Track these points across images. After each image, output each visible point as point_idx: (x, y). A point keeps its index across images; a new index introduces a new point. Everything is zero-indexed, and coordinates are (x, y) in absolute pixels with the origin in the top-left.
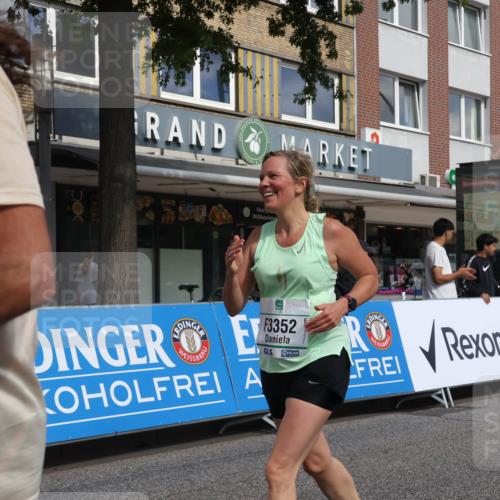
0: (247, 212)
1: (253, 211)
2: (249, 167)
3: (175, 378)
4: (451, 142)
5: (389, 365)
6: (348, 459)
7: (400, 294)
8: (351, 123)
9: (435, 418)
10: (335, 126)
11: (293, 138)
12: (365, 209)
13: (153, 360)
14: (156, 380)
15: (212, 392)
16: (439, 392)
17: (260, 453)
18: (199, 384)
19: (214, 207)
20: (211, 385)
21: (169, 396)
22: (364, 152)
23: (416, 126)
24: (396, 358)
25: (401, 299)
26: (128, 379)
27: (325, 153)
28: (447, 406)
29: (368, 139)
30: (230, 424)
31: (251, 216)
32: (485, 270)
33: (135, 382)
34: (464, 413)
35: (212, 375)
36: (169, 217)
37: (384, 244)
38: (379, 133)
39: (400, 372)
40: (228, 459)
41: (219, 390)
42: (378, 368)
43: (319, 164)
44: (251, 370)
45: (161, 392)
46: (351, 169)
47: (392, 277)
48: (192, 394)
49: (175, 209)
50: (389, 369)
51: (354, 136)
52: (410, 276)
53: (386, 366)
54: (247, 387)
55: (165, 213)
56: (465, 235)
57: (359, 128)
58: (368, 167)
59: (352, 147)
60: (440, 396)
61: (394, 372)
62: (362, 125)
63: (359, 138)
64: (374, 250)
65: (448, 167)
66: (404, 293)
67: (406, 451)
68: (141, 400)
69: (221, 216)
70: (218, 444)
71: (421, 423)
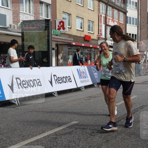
4: (20, 13)
9: (12, 109)
16: (15, 100)
25: (2, 68)
28: (17, 105)
32: (31, 58)
34: (23, 107)
52: (5, 60)
56: (25, 46)
60: (15, 101)
66: (3, 66)
67: (2, 121)
71: (8, 111)
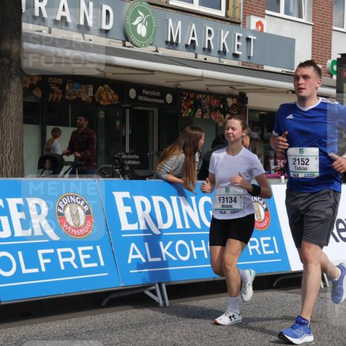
0: (132, 93)
1: (139, 93)
2: (135, 49)
3: (59, 251)
5: (267, 245)
6: (226, 333)
7: (280, 178)
8: (237, 10)
10: (222, 13)
11: (180, 23)
12: (248, 95)
13: (38, 233)
14: (40, 252)
15: (95, 265)
17: (141, 325)
18: (82, 257)
19: (101, 87)
20: (94, 258)
21: (53, 268)
22: (248, 40)
23: (300, 16)
24: (274, 238)
26: (13, 250)
27: (211, 39)
28: (322, 286)
29: (253, 27)
30: (113, 296)
31: (137, 98)
33: (20, 253)
35: (95, 249)
36: (56, 95)
37: (266, 130)
38: (264, 21)
39: (277, 252)
40: (110, 330)
41: (102, 264)
42: (256, 247)
43: (204, 49)
44: (133, 245)
45: (45, 264)
46: (236, 56)
47: (272, 161)
48: (76, 267)
49: (62, 87)
50: (267, 249)
51: (239, 24)
53: (264, 246)
54: (129, 261)
55: (52, 91)
57: (245, 16)
58: (252, 55)
59: (237, 34)
61: (272, 252)
62: (247, 13)
63: (244, 25)
64: (256, 135)
65: (330, 58)
68: (25, 271)
69: (107, 96)
70: (101, 316)
